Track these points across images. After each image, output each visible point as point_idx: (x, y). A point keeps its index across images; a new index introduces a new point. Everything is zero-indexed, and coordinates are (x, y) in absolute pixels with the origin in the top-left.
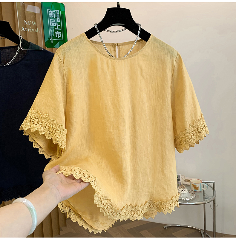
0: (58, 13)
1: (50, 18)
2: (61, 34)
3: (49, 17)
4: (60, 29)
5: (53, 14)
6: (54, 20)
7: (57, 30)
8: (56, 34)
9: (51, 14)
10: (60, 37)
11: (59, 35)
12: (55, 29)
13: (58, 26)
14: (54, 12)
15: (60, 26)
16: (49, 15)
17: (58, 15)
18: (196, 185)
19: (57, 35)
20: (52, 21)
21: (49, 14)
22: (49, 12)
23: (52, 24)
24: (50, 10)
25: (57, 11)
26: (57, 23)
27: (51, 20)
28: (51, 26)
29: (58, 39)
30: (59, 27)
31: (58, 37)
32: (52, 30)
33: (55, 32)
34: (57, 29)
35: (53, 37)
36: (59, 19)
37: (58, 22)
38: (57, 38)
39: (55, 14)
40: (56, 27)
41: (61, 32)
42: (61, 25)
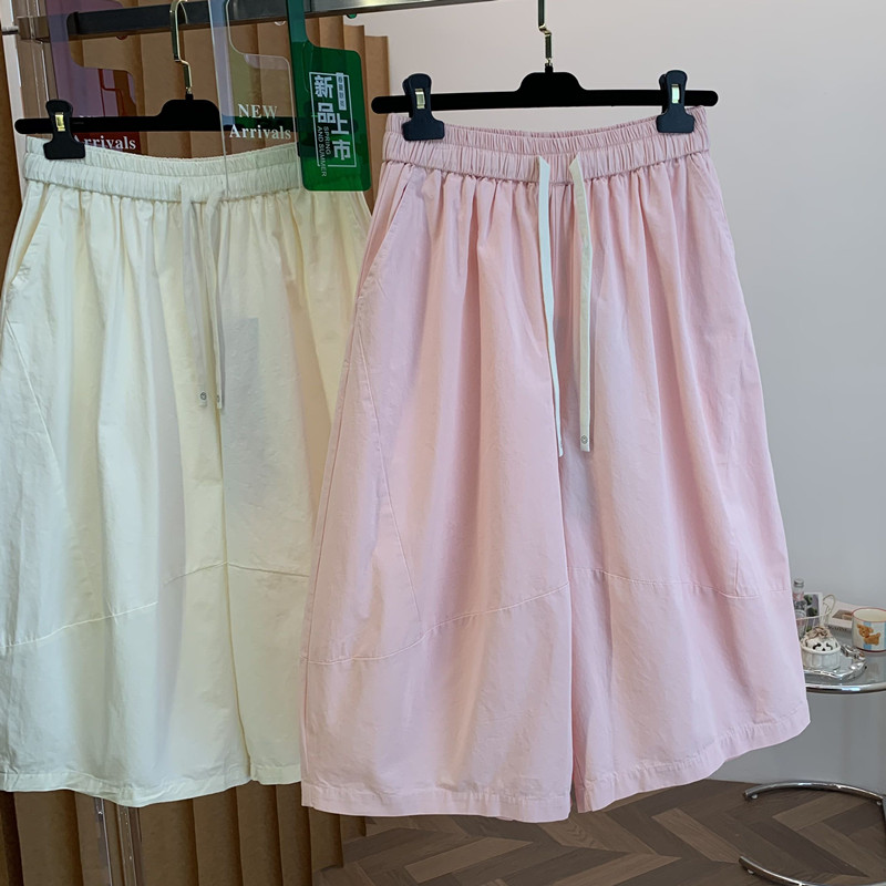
0: (340, 83)
1: (318, 100)
2: (351, 146)
3: (315, 96)
4: (347, 133)
5: (327, 86)
7: (338, 137)
8: (336, 148)
9: (322, 86)
10: (348, 156)
11: (345, 151)
12: (333, 132)
13: (340, 122)
14: (330, 79)
15: (346, 122)
16: (314, 91)
17: (341, 86)
18: (872, 626)
19: (339, 150)
20: (323, 107)
21: (314, 86)
22: (314, 81)
23: (322, 118)
24: (316, 76)
25: (338, 75)
26: (338, 114)
27: (320, 105)
28: (322, 125)
29: (342, 163)
30: (344, 127)
31: (343, 159)
32: (324, 135)
33: (334, 142)
34: (339, 132)
35: (326, 156)
36: (344, 100)
37: (341, 112)
38: (339, 161)
39: (331, 86)
40: (334, 127)
41: (349, 143)
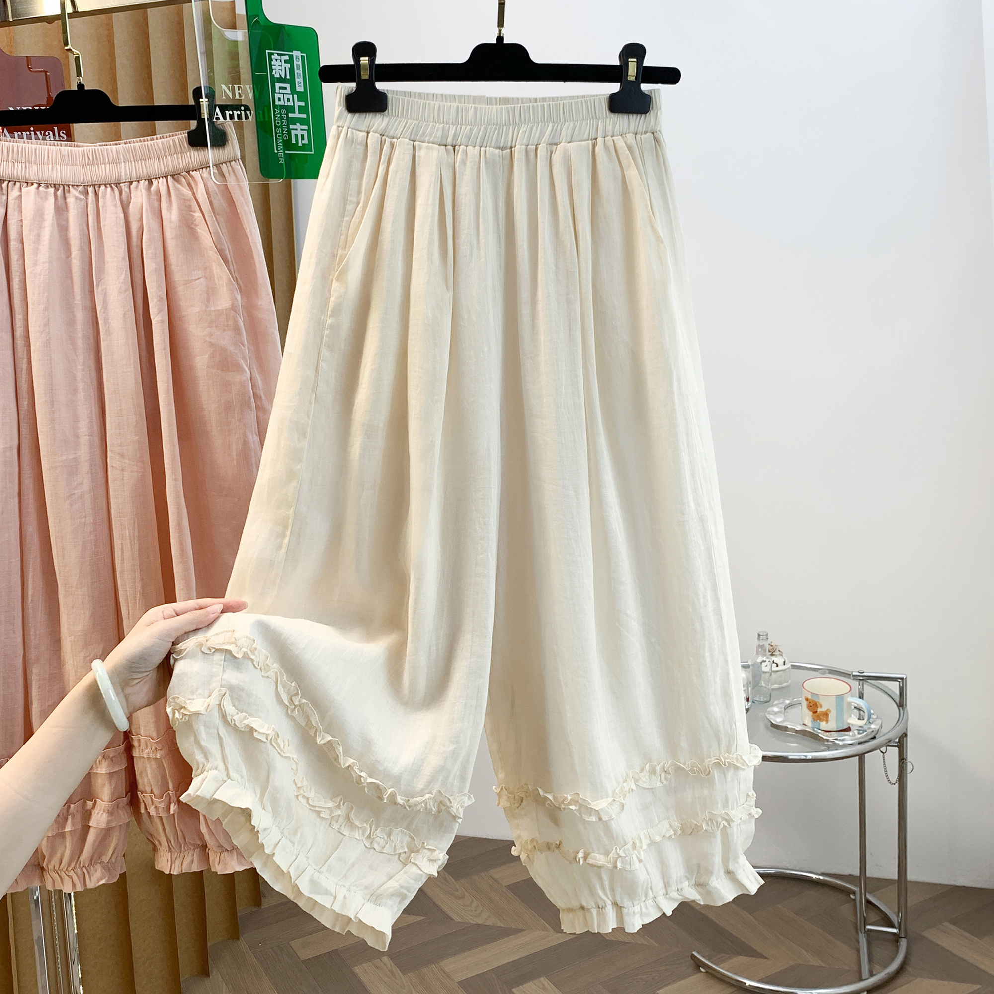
0: (297, 62)
1: (275, 80)
2: (308, 131)
3: (272, 76)
4: (304, 116)
5: (284, 65)
7: (295, 121)
8: (293, 133)
9: (278, 65)
10: (306, 141)
11: (302, 136)
12: (291, 115)
13: (297, 104)
14: (287, 58)
16: (271, 70)
17: (298, 69)
19: (296, 135)
20: (281, 88)
21: (271, 65)
22: (271, 60)
24: (273, 54)
25: (296, 53)
26: (295, 96)
28: (280, 107)
29: (300, 149)
30: (302, 110)
31: (300, 144)
32: (282, 118)
33: (291, 127)
34: (297, 115)
35: (283, 141)
36: (301, 80)
37: (298, 93)
38: (295, 147)
39: (288, 66)
41: (306, 127)
42: (306, 104)
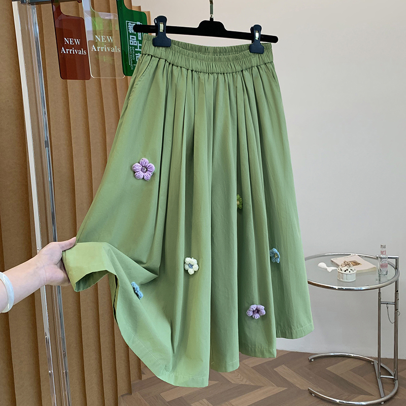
1: (130, 34)
3: (129, 32)
6: (135, 37)
8: (137, 57)
12: (136, 50)
13: (139, 45)
15: (141, 45)
16: (128, 30)
20: (132, 38)
21: (128, 28)
22: (128, 25)
23: (131, 42)
24: (129, 23)
26: (138, 42)
27: (131, 36)
28: (132, 46)
32: (132, 51)
33: (136, 54)
34: (138, 50)
35: (133, 61)
37: (139, 40)
40: (136, 47)
